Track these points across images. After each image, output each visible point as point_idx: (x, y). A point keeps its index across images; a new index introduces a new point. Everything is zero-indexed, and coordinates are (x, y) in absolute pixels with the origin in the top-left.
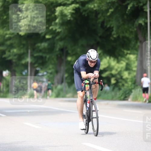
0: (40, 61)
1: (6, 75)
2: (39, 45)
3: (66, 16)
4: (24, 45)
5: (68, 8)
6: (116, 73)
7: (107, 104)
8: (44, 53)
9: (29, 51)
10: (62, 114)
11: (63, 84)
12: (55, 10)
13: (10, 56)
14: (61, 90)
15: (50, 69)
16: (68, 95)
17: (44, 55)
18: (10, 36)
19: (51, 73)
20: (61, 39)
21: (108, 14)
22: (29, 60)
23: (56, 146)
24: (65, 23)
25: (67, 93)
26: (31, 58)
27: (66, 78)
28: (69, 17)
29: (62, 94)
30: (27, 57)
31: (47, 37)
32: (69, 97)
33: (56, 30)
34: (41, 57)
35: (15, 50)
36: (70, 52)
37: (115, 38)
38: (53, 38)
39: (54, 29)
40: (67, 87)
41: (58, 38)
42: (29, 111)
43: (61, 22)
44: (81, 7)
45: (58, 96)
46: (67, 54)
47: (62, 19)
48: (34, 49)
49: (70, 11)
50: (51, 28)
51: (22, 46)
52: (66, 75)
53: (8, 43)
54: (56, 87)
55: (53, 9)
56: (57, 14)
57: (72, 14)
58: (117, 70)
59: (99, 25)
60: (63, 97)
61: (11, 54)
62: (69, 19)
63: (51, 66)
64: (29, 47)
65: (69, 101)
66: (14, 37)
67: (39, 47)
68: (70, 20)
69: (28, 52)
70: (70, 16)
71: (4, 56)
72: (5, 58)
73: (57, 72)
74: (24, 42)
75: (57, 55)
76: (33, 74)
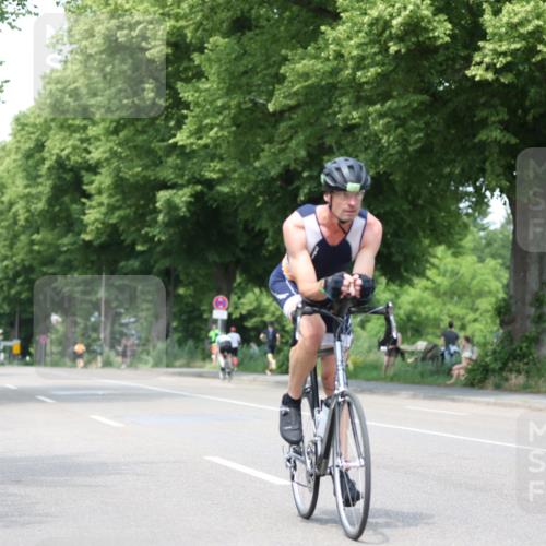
2: (124, 264)
3: (176, 208)
4: (92, 262)
5: (181, 193)
6: (273, 319)
7: (255, 380)
10: (165, 400)
12: (154, 196)
16: (177, 363)
18: (69, 247)
20: (166, 253)
21: (259, 205)
24: (175, 222)
25: (175, 358)
27: (175, 329)
28: (183, 211)
31: (139, 248)
32: (180, 367)
33: (154, 236)
36: (182, 277)
37: (270, 252)
38: (150, 250)
39: (150, 235)
41: (159, 249)
42: (100, 392)
43: (166, 219)
44: (205, 190)
46: (178, 283)
47: (168, 213)
49: (184, 199)
50: (143, 232)
51: (88, 266)
52: (175, 324)
53: (62, 259)
55: (151, 194)
56: (158, 205)
57: (189, 204)
58: (273, 314)
59: (241, 227)
60: (169, 366)
62: (182, 214)
64: (104, 268)
65: (181, 374)
66: (76, 249)
68: (184, 217)
70: (184, 209)
74: (94, 258)
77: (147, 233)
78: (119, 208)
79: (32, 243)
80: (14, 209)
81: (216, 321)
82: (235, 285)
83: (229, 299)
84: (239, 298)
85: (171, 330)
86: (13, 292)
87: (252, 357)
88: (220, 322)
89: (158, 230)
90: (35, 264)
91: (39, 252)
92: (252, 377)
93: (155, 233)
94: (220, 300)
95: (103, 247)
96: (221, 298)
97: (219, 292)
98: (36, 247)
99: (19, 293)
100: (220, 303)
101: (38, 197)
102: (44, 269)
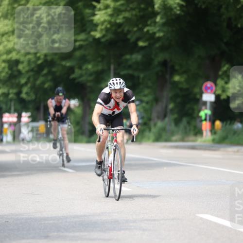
1: (75, 106)
2: (128, 57)
4: (103, 57)
7: (238, 151)
9: (112, 67)
10: (165, 168)
11: (167, 119)
13: (81, 76)
14: (164, 129)
15: (145, 96)
16: (174, 138)
17: (136, 74)
18: (81, 43)
19: (147, 103)
20: (163, 49)
23: (154, 220)
25: (173, 133)
27: (172, 110)
29: (164, 135)
31: (141, 44)
32: (176, 141)
34: (131, 77)
35: (90, 66)
36: (177, 67)
38: (150, 46)
39: (151, 32)
40: (173, 124)
41: (157, 45)
45: (158, 139)
46: (173, 72)
47: (165, 14)
48: (119, 65)
50: (145, 30)
51: (100, 59)
52: (171, 106)
54: (155, 125)
56: (156, 6)
59: (225, 24)
60: (167, 140)
61: (84, 72)
63: (146, 92)
64: (112, 61)
65: (177, 147)
66: (87, 45)
67: (127, 60)
68: (178, 17)
69: (109, 69)
71: (72, 76)
72: (74, 79)
73: (157, 100)
74: (104, 53)
77: (148, 31)
81: (205, 103)
82: (220, 73)
83: (216, 85)
84: (226, 83)
85: (168, 111)
86: (38, 82)
87: (235, 133)
88: (208, 105)
89: (158, 29)
92: (235, 148)
93: (155, 30)
94: (209, 85)
95: (111, 44)
96: (209, 84)
97: (208, 79)
99: (43, 83)
100: (209, 88)
102: (64, 63)
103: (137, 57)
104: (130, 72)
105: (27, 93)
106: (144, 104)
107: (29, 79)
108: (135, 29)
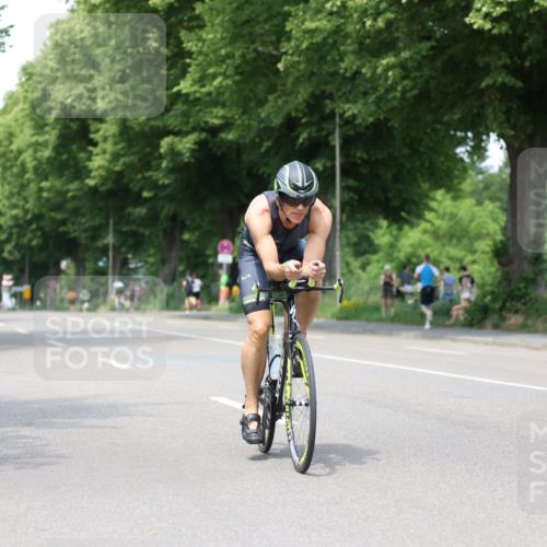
0: (131, 242)
1: (66, 267)
2: (131, 210)
3: (179, 154)
4: (101, 209)
5: (185, 140)
8: (139, 225)
9: (111, 222)
11: (176, 284)
12: (159, 144)
14: (172, 296)
15: (150, 256)
17: (140, 230)
18: (75, 193)
19: (152, 264)
21: (263, 150)
22: (110, 239)
24: (179, 168)
26: (114, 236)
28: (187, 157)
29: (173, 303)
30: (108, 233)
31: (146, 194)
33: (158, 180)
34: (134, 234)
35: (84, 220)
36: (188, 222)
38: (155, 197)
44: (210, 137)
46: (184, 228)
47: (172, 160)
48: (120, 219)
49: (188, 145)
51: (97, 211)
52: (181, 268)
53: (70, 205)
55: (156, 143)
56: (162, 150)
57: (193, 151)
59: (245, 173)
60: (176, 309)
62: (186, 160)
63: (151, 251)
64: (112, 213)
66: (82, 195)
67: (130, 214)
68: (188, 163)
69: (108, 224)
70: (188, 155)
73: (164, 262)
74: (101, 204)
75: (165, 231)
76: (118, 265)
78: (124, 155)
79: (41, 190)
80: (22, 158)
81: (221, 265)
83: (233, 243)
86: (25, 240)
88: (225, 267)
90: (44, 210)
91: (48, 200)
94: (225, 245)
95: (111, 194)
96: (226, 243)
97: (224, 237)
98: (45, 194)
99: (31, 240)
101: (44, 144)
102: (53, 214)
103: (141, 211)
104: (134, 228)
105: (10, 252)
106: (148, 265)
107: (10, 235)
108: (139, 176)
